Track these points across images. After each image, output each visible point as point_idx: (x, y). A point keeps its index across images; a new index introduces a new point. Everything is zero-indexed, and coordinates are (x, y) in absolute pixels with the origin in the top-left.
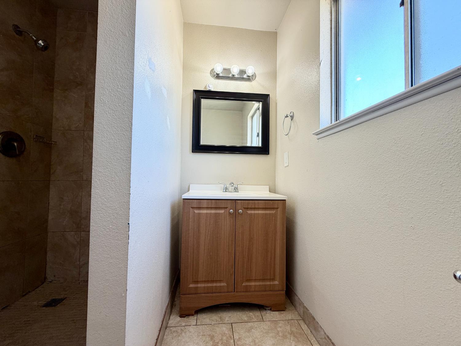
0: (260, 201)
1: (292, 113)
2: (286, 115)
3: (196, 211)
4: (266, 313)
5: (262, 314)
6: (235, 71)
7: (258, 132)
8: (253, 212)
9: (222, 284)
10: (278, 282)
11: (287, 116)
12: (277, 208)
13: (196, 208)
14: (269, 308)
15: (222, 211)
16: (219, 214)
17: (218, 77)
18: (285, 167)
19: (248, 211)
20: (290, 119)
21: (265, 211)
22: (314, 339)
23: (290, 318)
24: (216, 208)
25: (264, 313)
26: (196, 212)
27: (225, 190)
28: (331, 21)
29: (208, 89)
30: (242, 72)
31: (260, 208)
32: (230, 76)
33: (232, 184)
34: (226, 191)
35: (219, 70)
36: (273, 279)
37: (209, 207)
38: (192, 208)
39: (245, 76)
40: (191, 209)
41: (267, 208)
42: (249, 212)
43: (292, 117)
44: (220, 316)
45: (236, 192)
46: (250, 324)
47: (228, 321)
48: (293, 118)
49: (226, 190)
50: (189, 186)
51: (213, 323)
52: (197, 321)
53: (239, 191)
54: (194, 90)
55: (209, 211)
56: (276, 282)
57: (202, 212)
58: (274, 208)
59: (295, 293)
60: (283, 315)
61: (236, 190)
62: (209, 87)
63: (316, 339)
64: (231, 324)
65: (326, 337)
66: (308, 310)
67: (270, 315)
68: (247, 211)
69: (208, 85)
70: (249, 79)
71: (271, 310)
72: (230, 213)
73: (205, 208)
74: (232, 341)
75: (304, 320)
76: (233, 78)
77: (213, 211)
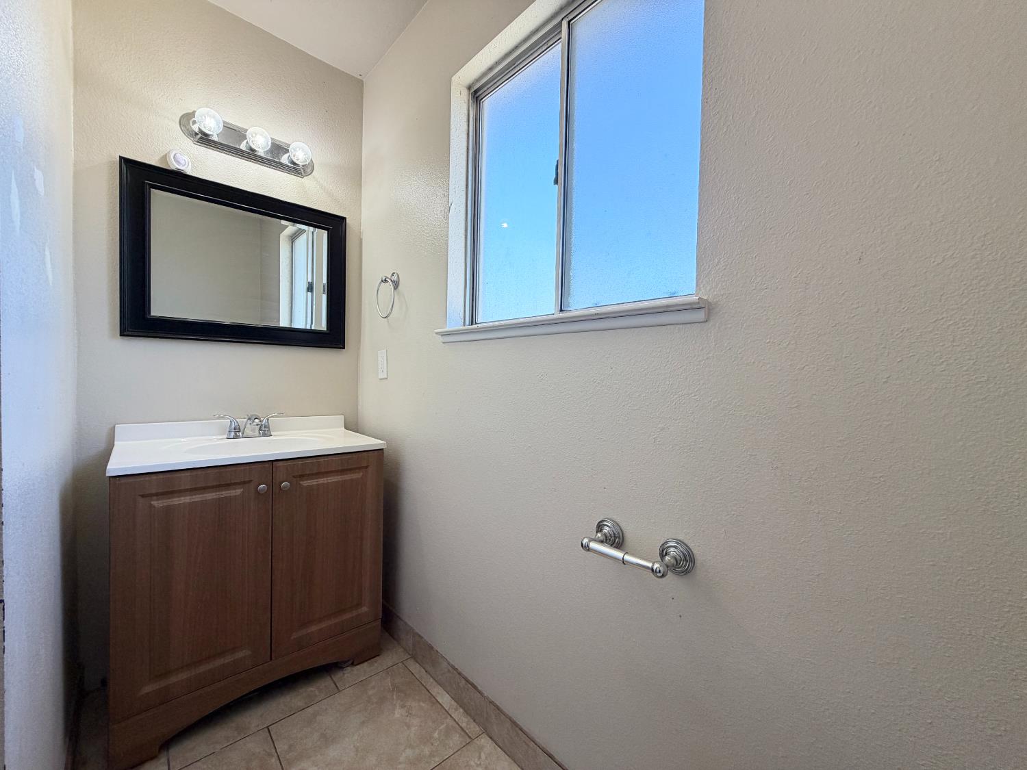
0: (330, 458)
1: (395, 275)
2: (384, 279)
3: (157, 503)
4: (344, 674)
5: (334, 679)
6: (260, 142)
7: (310, 280)
8: (314, 482)
9: (240, 655)
10: (367, 609)
11: (385, 281)
12: (367, 467)
13: (157, 495)
14: (350, 662)
15: (237, 491)
16: (229, 499)
17: (205, 139)
18: (381, 379)
19: (303, 481)
20: (393, 288)
21: (341, 475)
22: (431, 680)
23: (390, 664)
24: (219, 487)
25: (338, 676)
26: (156, 506)
27: (233, 434)
28: (468, 134)
29: (174, 166)
30: (278, 149)
31: (332, 472)
32: (243, 146)
33: (257, 420)
34: (236, 437)
35: (211, 124)
36: (359, 605)
37: (199, 486)
38: (143, 496)
39: (284, 159)
40: (141, 500)
41: (347, 470)
42: (305, 483)
43: (396, 284)
44: (233, 725)
45: (265, 435)
46: (310, 710)
47: (258, 726)
48: (397, 286)
49: (236, 432)
50: (113, 430)
51: (218, 747)
52: (169, 765)
53: (272, 433)
54: (121, 158)
55: (197, 498)
56: (365, 609)
57: (177, 503)
58: (360, 468)
59: (398, 617)
60: (376, 665)
61: (265, 430)
62: (178, 162)
63: (434, 679)
64: (266, 730)
65: (450, 669)
66: (422, 638)
67: (351, 675)
68: (301, 482)
69: (175, 155)
70: (295, 169)
71: (353, 664)
72: (257, 492)
73: (186, 490)
74: (274, 760)
75: (414, 657)
76: (251, 155)
77: (210, 496)
